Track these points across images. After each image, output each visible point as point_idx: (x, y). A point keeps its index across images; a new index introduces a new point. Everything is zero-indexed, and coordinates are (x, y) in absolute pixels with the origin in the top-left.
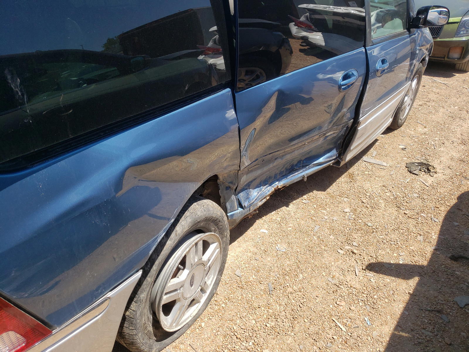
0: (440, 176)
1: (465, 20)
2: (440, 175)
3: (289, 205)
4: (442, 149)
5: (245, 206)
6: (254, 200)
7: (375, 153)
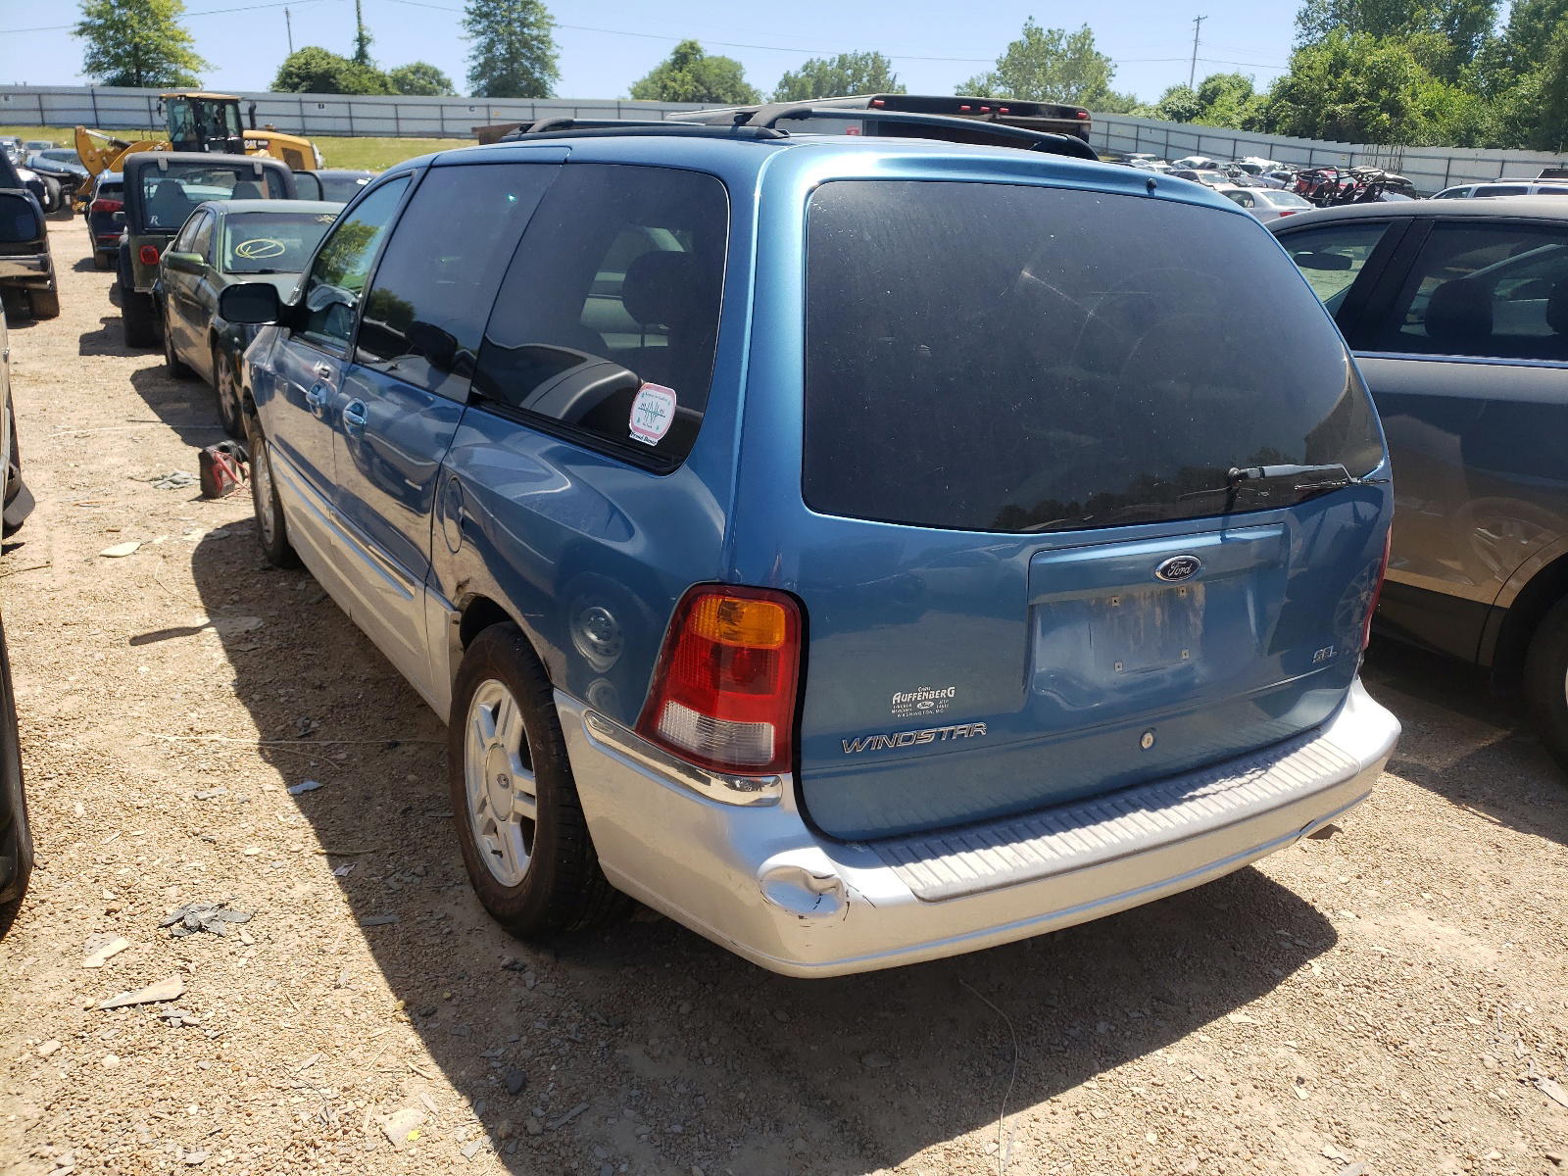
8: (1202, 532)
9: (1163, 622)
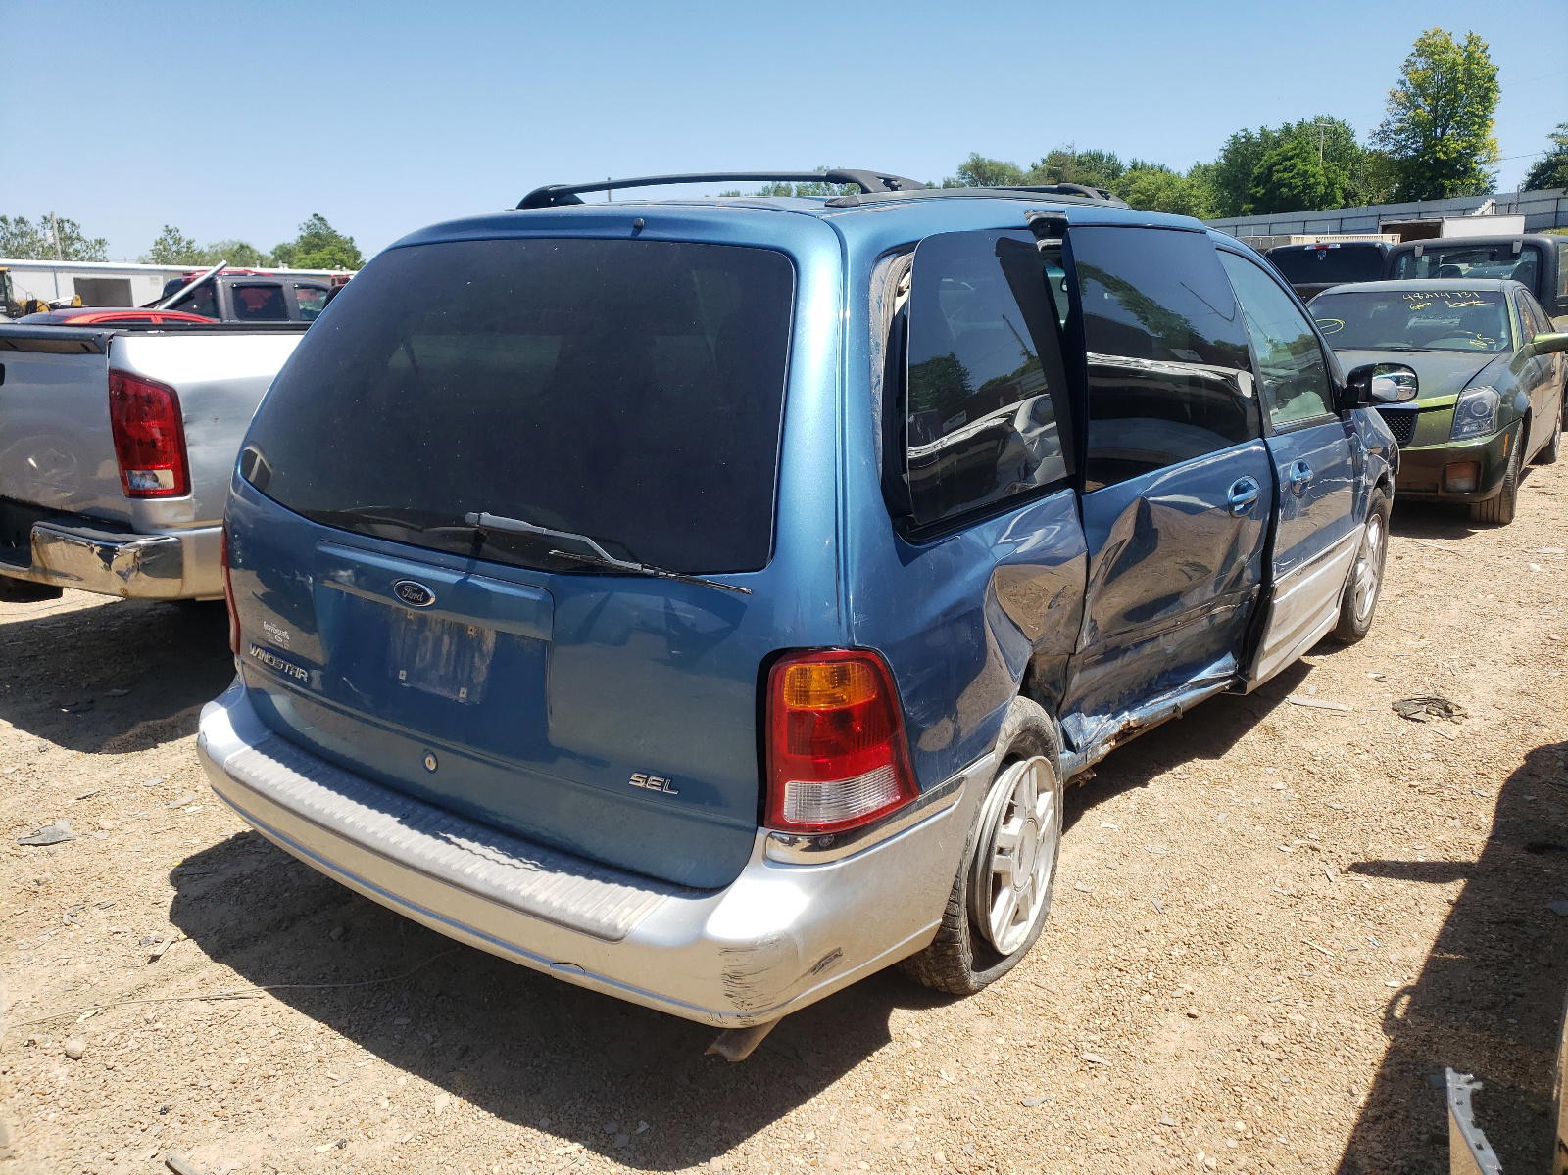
0: (1475, 723)
1: (1469, 399)
2: (1476, 720)
3: (1147, 784)
4: (1472, 675)
5: (1078, 744)
6: (1092, 736)
7: (1312, 690)
8: (447, 567)
9: (449, 652)
